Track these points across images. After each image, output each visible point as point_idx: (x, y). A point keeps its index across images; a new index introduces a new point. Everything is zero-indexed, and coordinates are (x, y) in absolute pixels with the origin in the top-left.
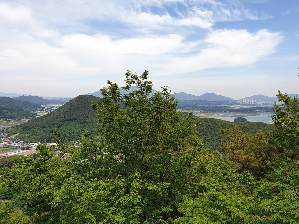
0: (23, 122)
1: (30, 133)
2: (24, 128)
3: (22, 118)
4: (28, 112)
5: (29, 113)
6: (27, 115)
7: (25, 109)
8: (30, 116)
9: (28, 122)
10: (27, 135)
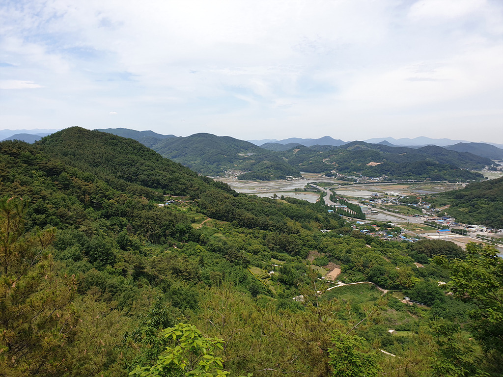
0: (457, 188)
1: (467, 207)
2: (458, 197)
3: (456, 180)
4: (467, 171)
5: (469, 173)
6: (465, 176)
7: (462, 165)
8: (469, 178)
9: (466, 188)
10: (462, 210)
